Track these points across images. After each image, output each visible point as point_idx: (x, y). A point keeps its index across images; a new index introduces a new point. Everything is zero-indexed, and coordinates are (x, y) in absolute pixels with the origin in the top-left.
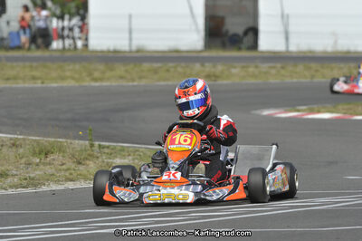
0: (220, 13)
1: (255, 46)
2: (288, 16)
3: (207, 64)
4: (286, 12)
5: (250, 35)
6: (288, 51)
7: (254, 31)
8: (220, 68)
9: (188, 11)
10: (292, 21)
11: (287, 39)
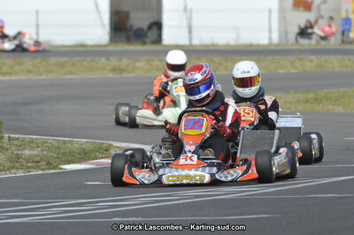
0: (125, 8)
1: (158, 40)
2: (191, 11)
3: (112, 59)
6: (191, 45)
7: (158, 25)
8: (125, 62)
11: (190, 32)
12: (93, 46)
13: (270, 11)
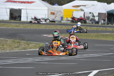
0: (12, 12)
1: (20, 20)
2: (28, 14)
3: (15, 24)
4: (27, 13)
5: (19, 17)
6: (27, 21)
8: (17, 25)
9: (6, 12)
10: (29, 15)
11: (27, 18)
12: (5, 20)
13: (46, 15)
